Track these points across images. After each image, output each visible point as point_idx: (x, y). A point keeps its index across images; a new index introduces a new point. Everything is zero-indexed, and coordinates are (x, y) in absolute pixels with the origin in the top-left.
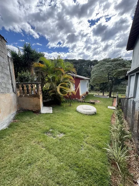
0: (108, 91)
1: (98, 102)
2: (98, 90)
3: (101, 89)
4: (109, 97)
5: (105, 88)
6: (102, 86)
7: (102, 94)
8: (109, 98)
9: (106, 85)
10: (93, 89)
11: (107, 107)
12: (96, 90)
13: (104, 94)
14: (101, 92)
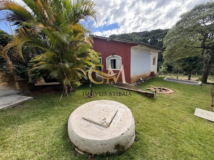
0: (199, 74)
1: (168, 92)
2: (181, 72)
3: (185, 70)
4: (200, 83)
5: (195, 67)
6: (188, 65)
7: (186, 78)
8: (201, 85)
9: (196, 63)
10: (172, 70)
11: (194, 111)
12: (177, 72)
13: (191, 79)
14: (185, 75)
